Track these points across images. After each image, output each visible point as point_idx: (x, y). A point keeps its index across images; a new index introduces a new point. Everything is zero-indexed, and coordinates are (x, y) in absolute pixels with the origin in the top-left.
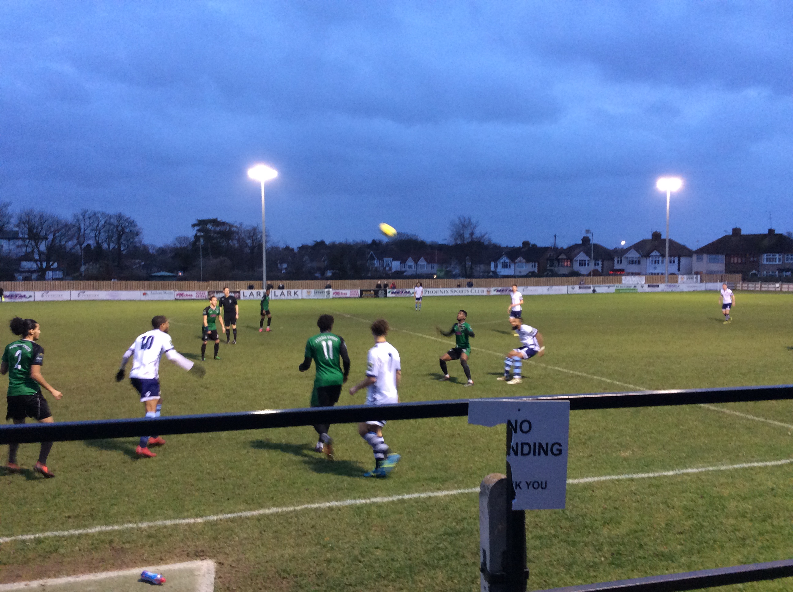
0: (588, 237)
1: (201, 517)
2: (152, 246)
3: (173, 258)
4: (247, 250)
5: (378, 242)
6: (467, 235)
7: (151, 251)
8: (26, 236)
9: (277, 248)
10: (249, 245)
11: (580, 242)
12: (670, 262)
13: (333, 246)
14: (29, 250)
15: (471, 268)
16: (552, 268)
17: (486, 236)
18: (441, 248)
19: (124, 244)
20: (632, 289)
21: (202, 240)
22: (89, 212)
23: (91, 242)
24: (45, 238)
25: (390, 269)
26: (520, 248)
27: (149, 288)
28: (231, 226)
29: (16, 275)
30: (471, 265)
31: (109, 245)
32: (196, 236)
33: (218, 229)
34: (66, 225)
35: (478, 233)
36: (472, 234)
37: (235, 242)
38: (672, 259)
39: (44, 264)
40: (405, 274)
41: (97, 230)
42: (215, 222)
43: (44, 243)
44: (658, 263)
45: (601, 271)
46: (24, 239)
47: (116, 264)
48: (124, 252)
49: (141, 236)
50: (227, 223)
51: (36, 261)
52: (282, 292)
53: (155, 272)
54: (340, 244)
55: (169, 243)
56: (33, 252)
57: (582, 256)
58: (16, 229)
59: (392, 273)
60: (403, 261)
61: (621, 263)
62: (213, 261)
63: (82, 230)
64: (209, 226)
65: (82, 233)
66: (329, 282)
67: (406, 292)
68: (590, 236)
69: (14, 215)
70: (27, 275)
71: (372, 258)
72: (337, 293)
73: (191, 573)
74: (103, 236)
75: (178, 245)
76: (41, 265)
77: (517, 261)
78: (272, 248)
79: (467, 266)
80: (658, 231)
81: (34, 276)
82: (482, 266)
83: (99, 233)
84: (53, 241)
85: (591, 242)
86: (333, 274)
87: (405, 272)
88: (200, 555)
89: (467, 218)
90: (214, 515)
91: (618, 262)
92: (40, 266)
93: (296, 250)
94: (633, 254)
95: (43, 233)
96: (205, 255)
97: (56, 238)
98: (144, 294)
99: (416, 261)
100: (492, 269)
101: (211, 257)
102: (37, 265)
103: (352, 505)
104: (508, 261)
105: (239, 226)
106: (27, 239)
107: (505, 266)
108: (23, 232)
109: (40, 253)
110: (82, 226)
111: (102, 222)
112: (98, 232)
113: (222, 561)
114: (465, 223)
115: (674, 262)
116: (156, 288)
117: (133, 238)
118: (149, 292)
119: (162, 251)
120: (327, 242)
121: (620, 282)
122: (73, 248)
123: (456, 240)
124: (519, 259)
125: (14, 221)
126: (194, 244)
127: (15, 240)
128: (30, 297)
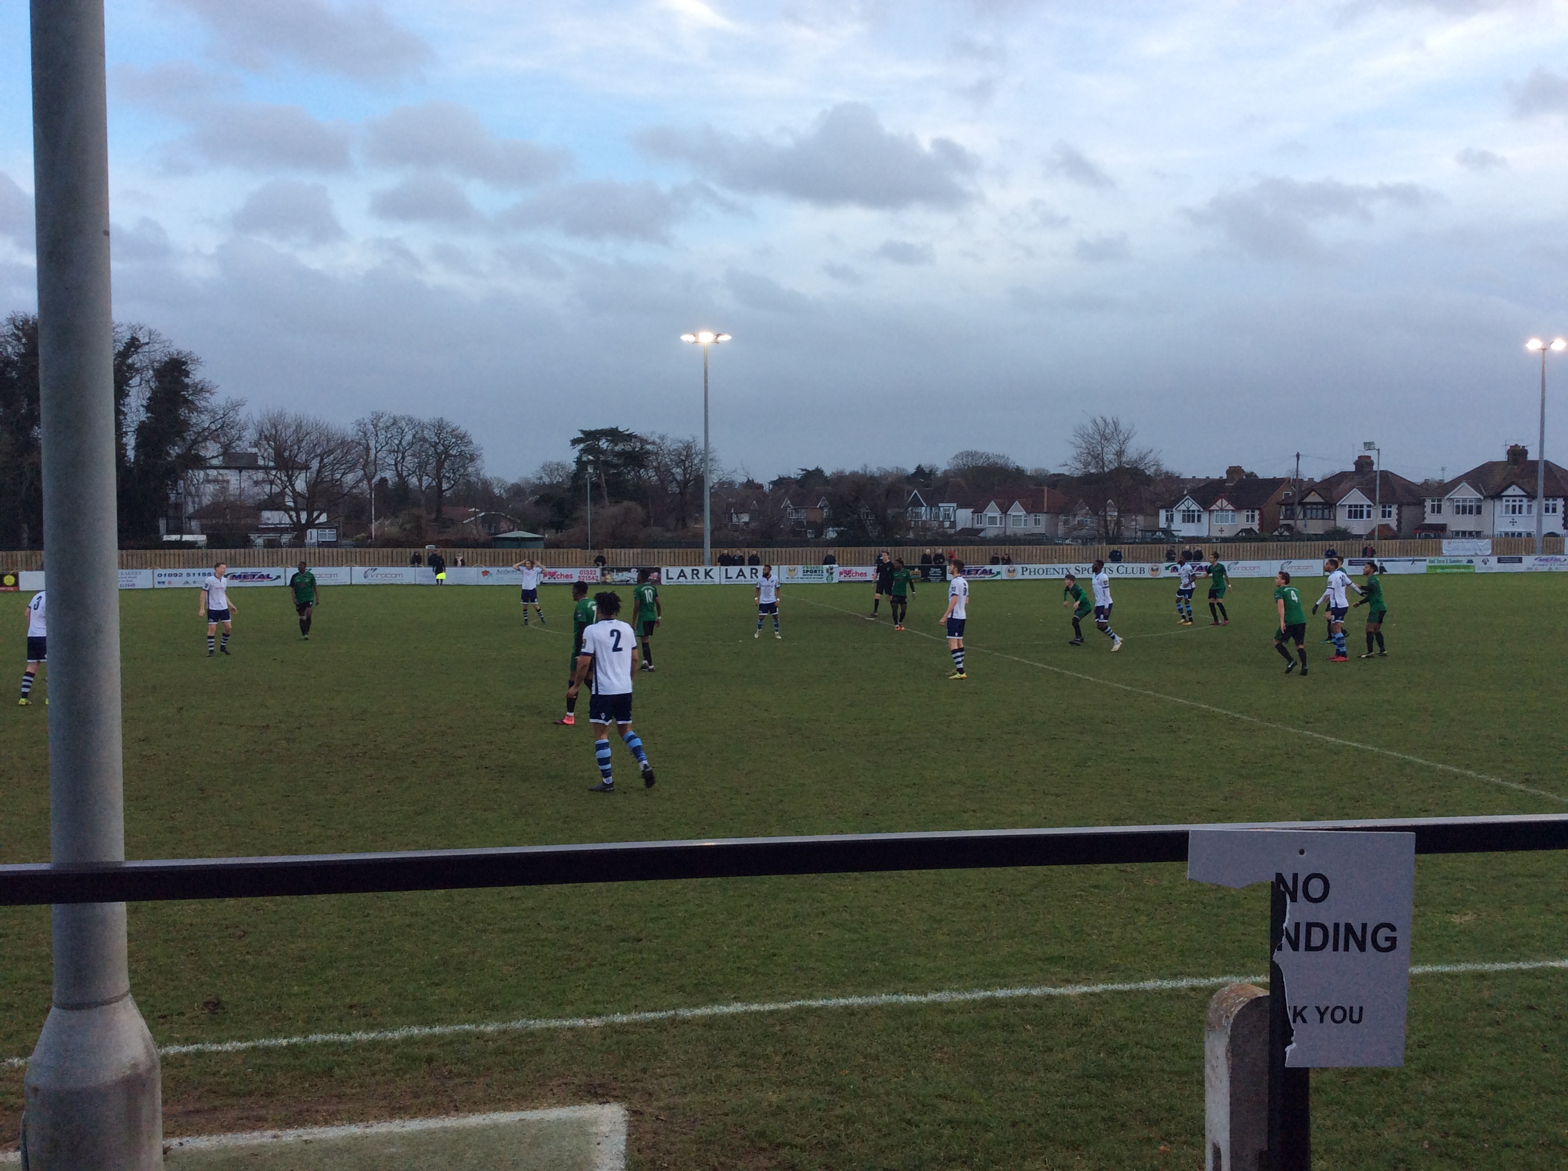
0: (1369, 457)
1: (599, 1015)
2: (499, 480)
3: (537, 503)
4: (674, 488)
5: (927, 471)
6: (1109, 456)
7: (497, 491)
8: (272, 464)
9: (731, 484)
10: (679, 478)
11: (1353, 468)
12: (1547, 510)
13: (840, 479)
14: (276, 489)
15: (1118, 523)
16: (1291, 522)
17: (1151, 457)
18: (1056, 481)
19: (449, 478)
20: (1464, 567)
21: (590, 470)
22: (385, 418)
23: (389, 475)
24: (306, 467)
25: (953, 524)
26: (1221, 481)
27: (494, 563)
28: (643, 441)
29: (252, 536)
30: (1119, 516)
31: (420, 480)
32: (579, 461)
33: (618, 448)
34: (343, 443)
35: (1132, 452)
36: (1120, 454)
37: (652, 473)
38: (1551, 502)
39: (304, 516)
40: (982, 535)
41: (399, 451)
42: (613, 434)
43: (303, 475)
44: (1520, 512)
45: (1396, 529)
46: (266, 469)
47: (433, 516)
48: (448, 494)
49: (478, 462)
50: (635, 437)
51: (287, 510)
52: (741, 570)
53: (505, 532)
54: (854, 474)
55: (530, 476)
56: (282, 494)
57: (1356, 497)
58: (255, 450)
59: (956, 534)
60: (979, 510)
61: (1439, 511)
62: (611, 510)
63: (373, 452)
64: (604, 444)
65: (372, 457)
66: (831, 551)
67: (985, 572)
68: (1373, 455)
69: (250, 425)
70: (272, 536)
71: (916, 503)
72: (848, 573)
73: (581, 1128)
74: (410, 462)
75: (547, 480)
76: (298, 516)
77: (1214, 507)
78: (721, 484)
79: (1109, 518)
80: (1521, 444)
81: (285, 538)
82: (1140, 518)
83: (403, 458)
84: (319, 471)
85: (1375, 468)
86: (840, 534)
87: (982, 530)
88: (598, 1093)
89: (1109, 420)
90: (623, 1013)
91: (1433, 511)
92: (295, 519)
93: (767, 488)
94: (1467, 493)
95: (302, 458)
96: (597, 499)
97: (324, 466)
98: (485, 573)
99: (1004, 510)
100: (1163, 524)
101: (607, 502)
102: (290, 517)
103: (891, 1005)
104: (1195, 507)
105: (658, 441)
106: (272, 468)
107: (1189, 517)
108: (265, 455)
109: (296, 495)
110: (372, 444)
111: (409, 437)
112: (400, 455)
113: (638, 1107)
114: (1107, 431)
115: (1554, 510)
116: (507, 563)
117: (463, 466)
118: (493, 570)
119: (517, 491)
120: (828, 472)
121: (1438, 551)
122: (356, 485)
123: (1086, 465)
124: (1219, 503)
125: (250, 435)
126: (577, 476)
127: (251, 472)
128: (279, 577)
